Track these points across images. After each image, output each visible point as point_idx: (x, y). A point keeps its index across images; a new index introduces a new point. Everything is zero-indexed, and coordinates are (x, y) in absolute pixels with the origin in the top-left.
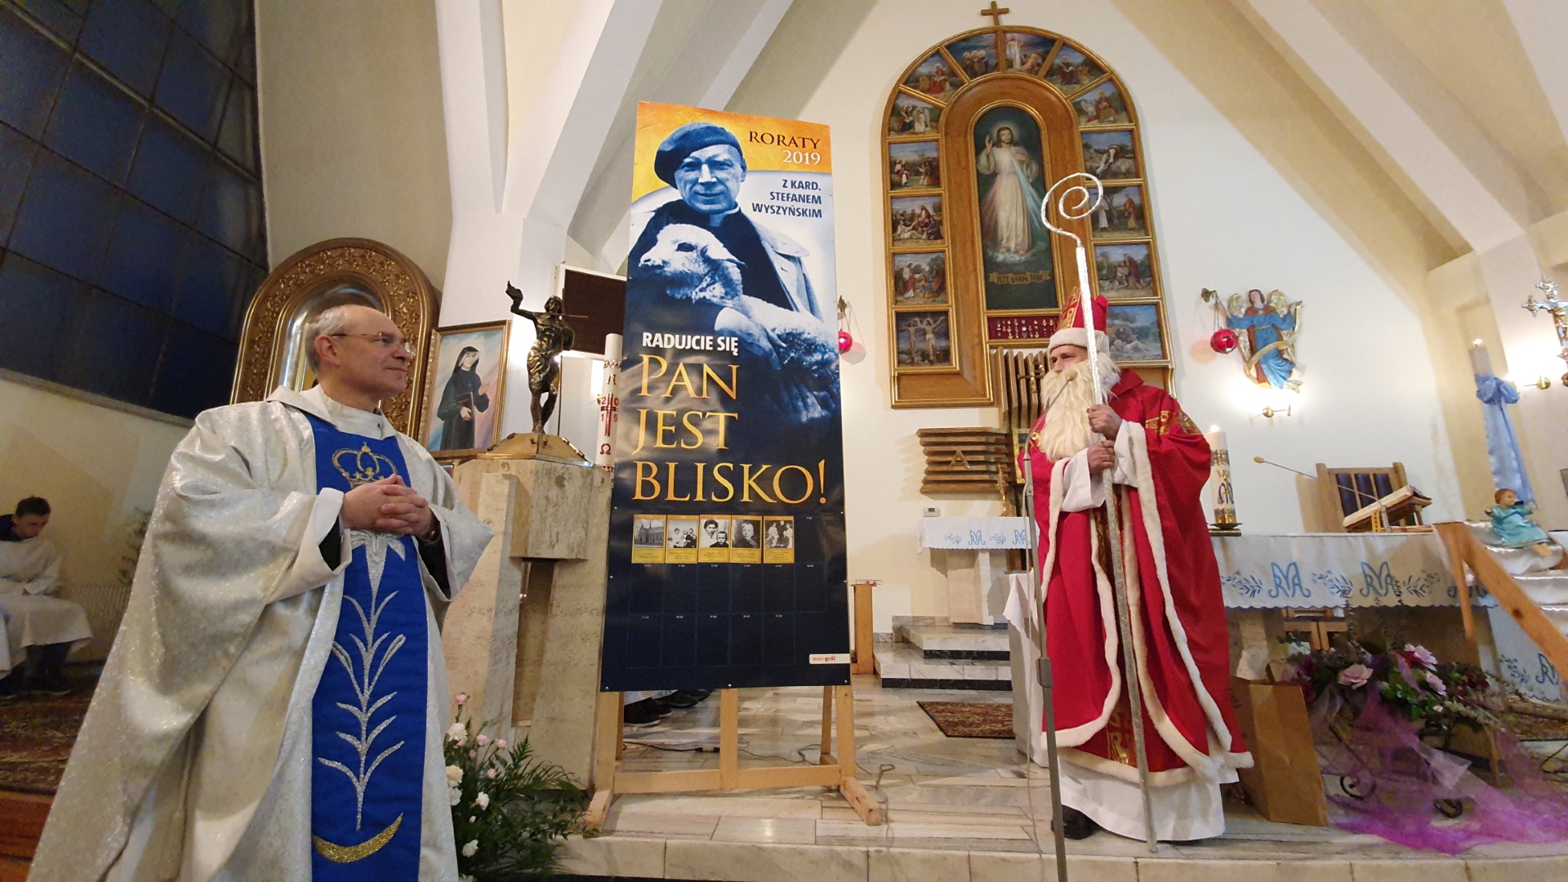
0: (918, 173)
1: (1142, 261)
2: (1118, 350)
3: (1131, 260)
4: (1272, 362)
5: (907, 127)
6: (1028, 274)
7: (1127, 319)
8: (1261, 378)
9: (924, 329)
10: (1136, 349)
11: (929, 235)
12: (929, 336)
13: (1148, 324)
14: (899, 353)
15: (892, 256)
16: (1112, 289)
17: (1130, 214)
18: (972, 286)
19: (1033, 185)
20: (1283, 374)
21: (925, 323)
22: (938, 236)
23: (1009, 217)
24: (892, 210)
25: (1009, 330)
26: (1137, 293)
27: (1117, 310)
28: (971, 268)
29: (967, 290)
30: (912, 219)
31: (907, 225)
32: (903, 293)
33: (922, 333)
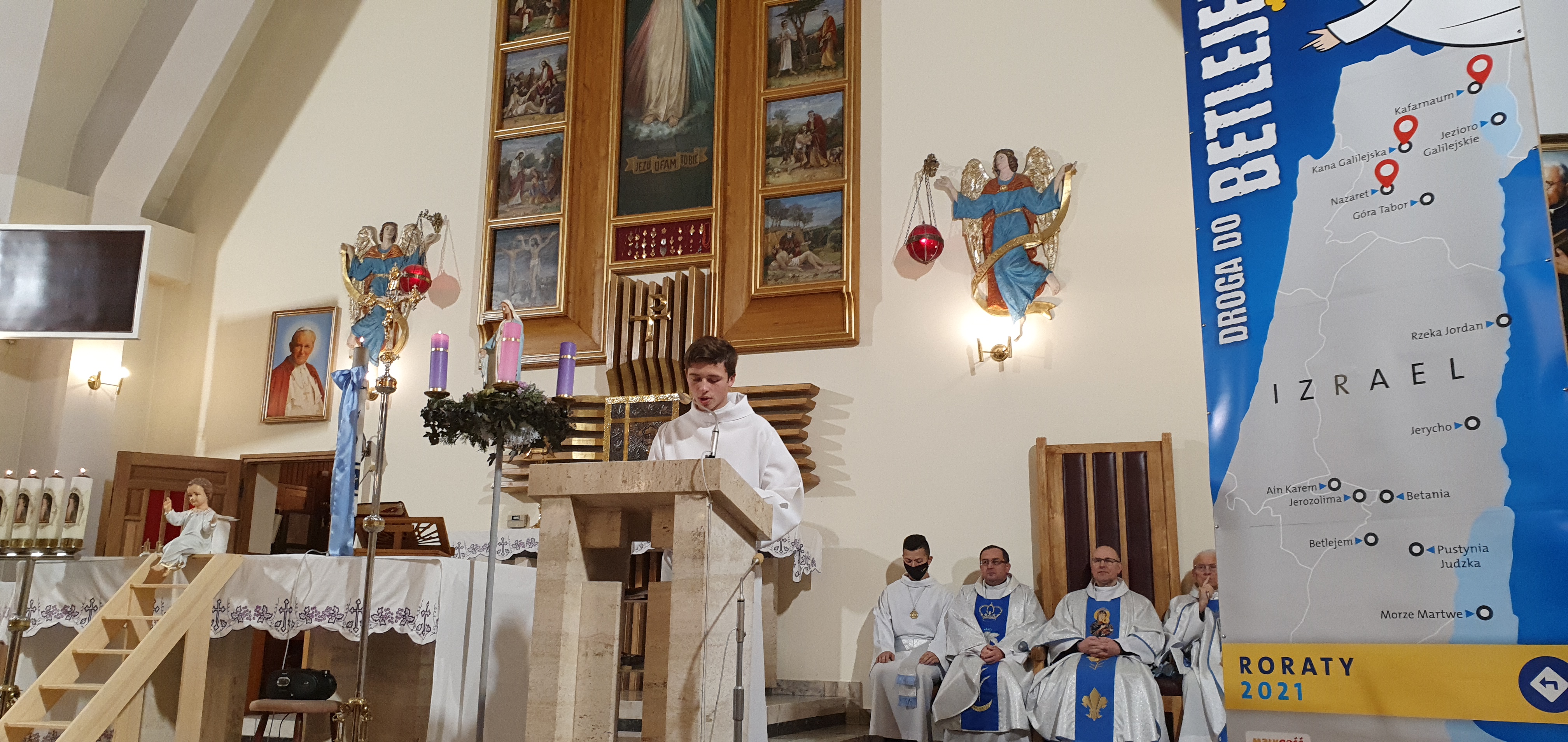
1: (832, 119)
2: (780, 267)
3: (818, 119)
6: (678, 155)
8: (994, 301)
9: (529, 252)
10: (806, 264)
11: (549, 105)
12: (535, 262)
13: (828, 223)
14: (492, 291)
15: (497, 144)
16: (786, 170)
17: (826, 42)
18: (599, 178)
19: (700, 9)
21: (530, 243)
22: (558, 106)
23: (662, 66)
24: (504, 71)
25: (643, 246)
27: (787, 204)
28: (602, 152)
29: (596, 187)
30: (529, 84)
31: (522, 94)
32: (506, 201)
33: (528, 257)
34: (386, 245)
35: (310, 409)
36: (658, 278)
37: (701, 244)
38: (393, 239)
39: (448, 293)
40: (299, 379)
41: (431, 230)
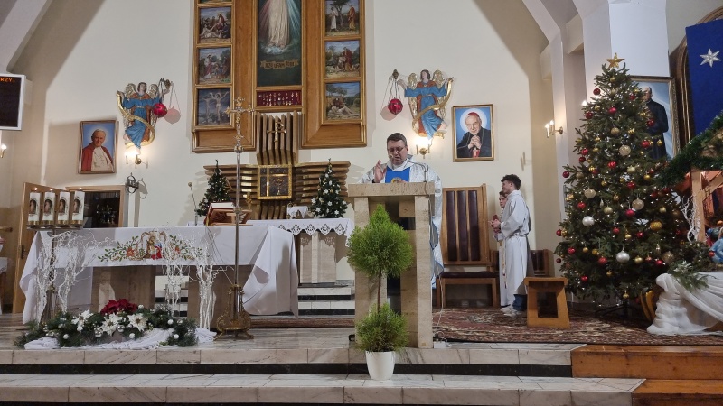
2: (333, 112)
3: (348, 51)
4: (427, 118)
6: (285, 61)
7: (341, 92)
8: (421, 130)
9: (215, 101)
10: (344, 112)
11: (223, 35)
12: (218, 105)
13: (354, 95)
14: (197, 116)
15: (198, 51)
17: (351, 18)
18: (249, 70)
20: (435, 127)
21: (216, 95)
22: (228, 35)
23: (276, 21)
24: (200, 17)
25: (270, 100)
27: (336, 86)
28: (249, 58)
29: (246, 73)
30: (212, 24)
31: (209, 28)
32: (203, 76)
33: (215, 102)
34: (141, 93)
35: (105, 167)
36: (279, 115)
37: (297, 101)
38: (145, 90)
39: (175, 117)
40: (98, 154)
41: (164, 88)
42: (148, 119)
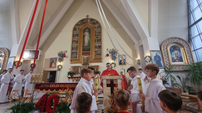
0: (76, 36)
2: (96, 56)
3: (99, 45)
4: (114, 57)
5: (76, 30)
6: (87, 47)
8: (113, 59)
10: (98, 56)
13: (100, 53)
14: (71, 57)
15: (72, 46)
17: (99, 40)
18: (81, 49)
19: (89, 37)
20: (115, 59)
21: (75, 53)
22: (78, 43)
23: (86, 41)
25: (85, 54)
26: (99, 49)
27: (96, 51)
30: (75, 41)
32: (73, 50)
33: (74, 55)
34: (62, 53)
35: (54, 66)
36: (86, 57)
37: (89, 54)
39: (67, 57)
40: (53, 64)
41: (66, 52)
42: (62, 58)
